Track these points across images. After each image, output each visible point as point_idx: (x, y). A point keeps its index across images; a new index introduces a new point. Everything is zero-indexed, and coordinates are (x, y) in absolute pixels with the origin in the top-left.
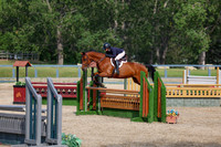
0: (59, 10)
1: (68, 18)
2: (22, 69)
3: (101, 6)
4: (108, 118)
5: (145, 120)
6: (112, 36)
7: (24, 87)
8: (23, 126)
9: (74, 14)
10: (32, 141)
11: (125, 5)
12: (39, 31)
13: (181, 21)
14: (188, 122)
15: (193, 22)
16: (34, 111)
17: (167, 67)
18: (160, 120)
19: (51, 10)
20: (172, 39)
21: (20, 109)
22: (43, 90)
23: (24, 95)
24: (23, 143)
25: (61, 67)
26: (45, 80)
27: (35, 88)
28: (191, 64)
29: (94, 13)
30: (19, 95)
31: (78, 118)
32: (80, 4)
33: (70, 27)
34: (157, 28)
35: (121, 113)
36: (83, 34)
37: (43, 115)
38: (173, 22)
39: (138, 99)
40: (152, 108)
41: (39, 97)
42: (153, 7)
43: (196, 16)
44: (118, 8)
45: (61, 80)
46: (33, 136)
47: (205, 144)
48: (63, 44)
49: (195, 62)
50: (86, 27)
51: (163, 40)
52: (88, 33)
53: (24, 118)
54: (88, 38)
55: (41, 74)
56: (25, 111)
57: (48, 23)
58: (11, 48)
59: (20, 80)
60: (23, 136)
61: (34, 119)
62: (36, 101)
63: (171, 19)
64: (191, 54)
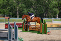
0: (17, 3)
1: (20, 5)
2: (7, 19)
3: (29, 2)
4: (31, 33)
5: (41, 33)
6: (32, 10)
7: (8, 24)
8: (7, 35)
9: (21, 4)
10: (10, 39)
11: (35, 1)
12: (12, 9)
13: (51, 6)
14: (53, 34)
15: (54, 6)
16: (10, 31)
17: (47, 19)
18: (45, 34)
19: (15, 3)
20: (49, 11)
21: (7, 31)
22: (13, 25)
23: (8, 27)
24: (7, 40)
25: (18, 19)
26: (13, 22)
27: (11, 24)
28: (54, 18)
29: (27, 4)
30: (6, 26)
31: (23, 33)
32: (23, 1)
33: (20, 8)
34: (45, 8)
35: (35, 32)
36: (24, 10)
37: (13, 32)
38: (49, 6)
39: (39, 28)
40: (43, 30)
41: (12, 27)
42: (43, 2)
43: (55, 5)
44: (34, 2)
45: (18, 22)
46: (10, 38)
47: (58, 40)
48: (19, 12)
49: (55, 17)
50: (25, 8)
51: (46, 11)
52: (25, 9)
53: (8, 33)
54: (25, 11)
55: (12, 21)
56: (8, 31)
57: (14, 6)
58: (4, 13)
59: (7, 22)
60: (8, 38)
61: (10, 33)
62: (11, 28)
63: (48, 5)
64: (54, 15)
